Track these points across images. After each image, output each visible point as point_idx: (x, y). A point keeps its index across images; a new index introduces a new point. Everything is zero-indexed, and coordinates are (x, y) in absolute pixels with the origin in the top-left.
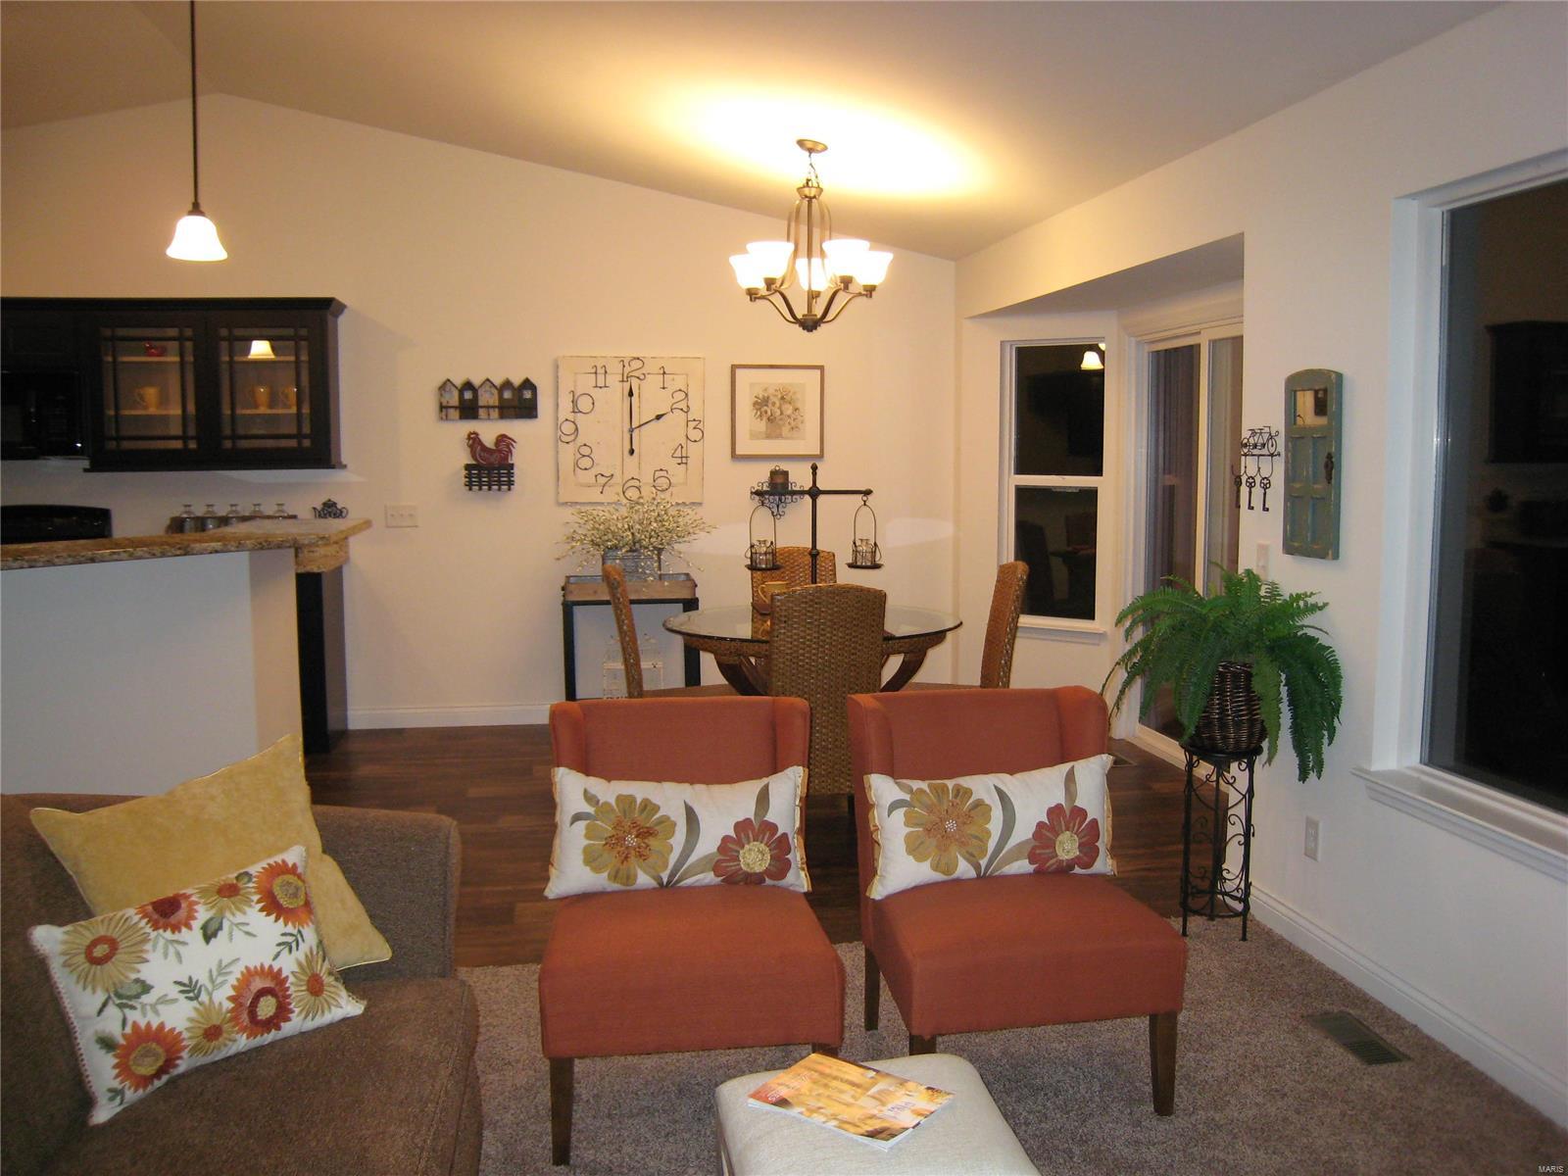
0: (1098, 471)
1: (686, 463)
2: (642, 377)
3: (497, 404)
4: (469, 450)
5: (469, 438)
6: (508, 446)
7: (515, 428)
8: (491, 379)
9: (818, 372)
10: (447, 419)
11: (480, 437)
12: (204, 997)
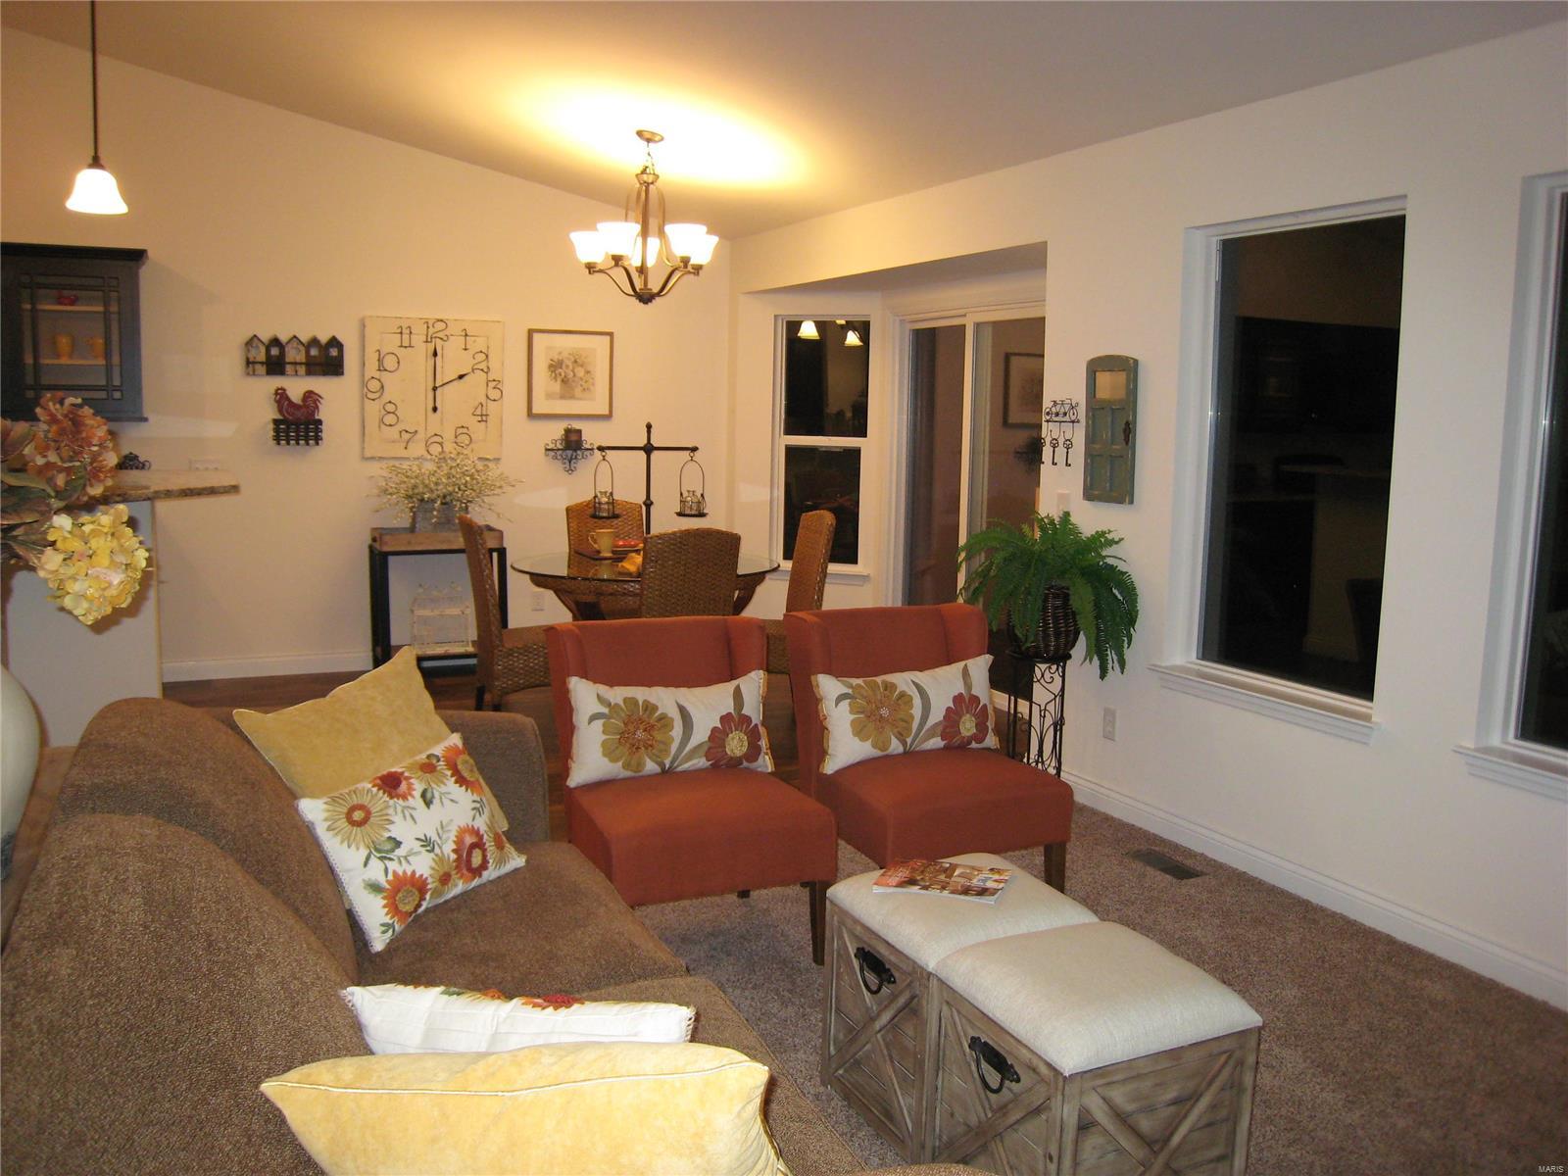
0: (864, 434)
1: (486, 421)
2: (445, 338)
3: (304, 360)
4: (276, 405)
5: (276, 394)
6: (315, 402)
7: (320, 385)
8: (297, 335)
9: (608, 338)
10: (254, 374)
11: (288, 392)
12: (437, 850)
